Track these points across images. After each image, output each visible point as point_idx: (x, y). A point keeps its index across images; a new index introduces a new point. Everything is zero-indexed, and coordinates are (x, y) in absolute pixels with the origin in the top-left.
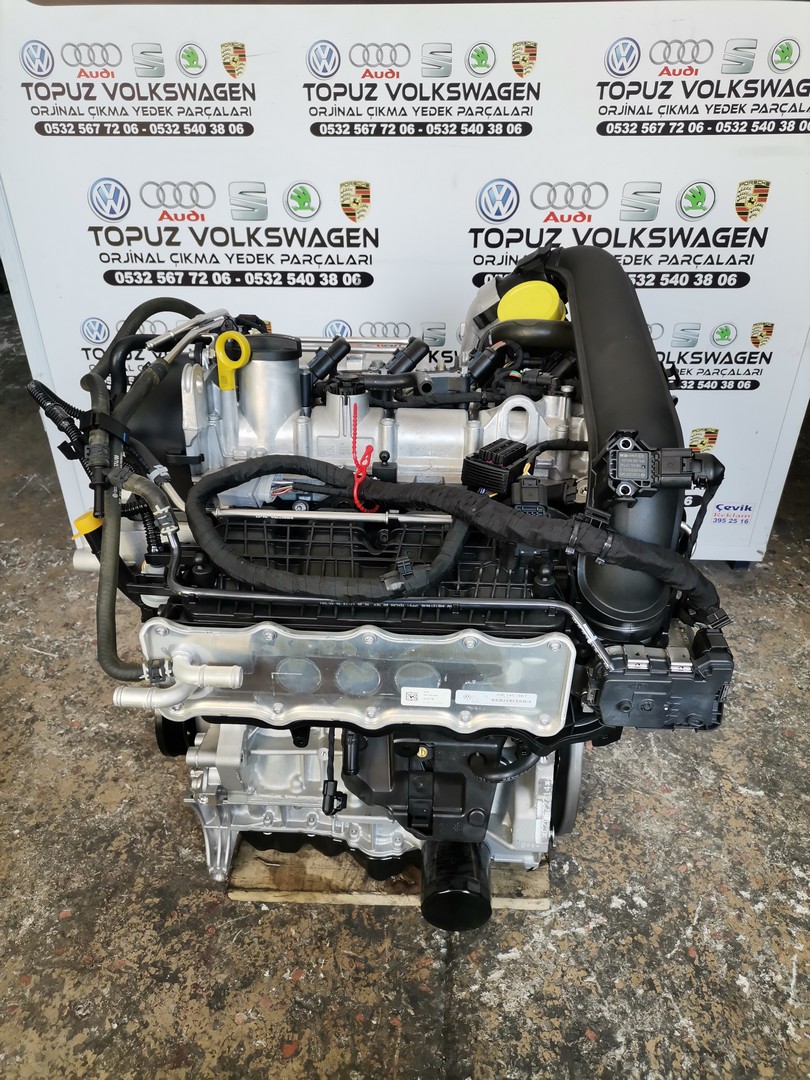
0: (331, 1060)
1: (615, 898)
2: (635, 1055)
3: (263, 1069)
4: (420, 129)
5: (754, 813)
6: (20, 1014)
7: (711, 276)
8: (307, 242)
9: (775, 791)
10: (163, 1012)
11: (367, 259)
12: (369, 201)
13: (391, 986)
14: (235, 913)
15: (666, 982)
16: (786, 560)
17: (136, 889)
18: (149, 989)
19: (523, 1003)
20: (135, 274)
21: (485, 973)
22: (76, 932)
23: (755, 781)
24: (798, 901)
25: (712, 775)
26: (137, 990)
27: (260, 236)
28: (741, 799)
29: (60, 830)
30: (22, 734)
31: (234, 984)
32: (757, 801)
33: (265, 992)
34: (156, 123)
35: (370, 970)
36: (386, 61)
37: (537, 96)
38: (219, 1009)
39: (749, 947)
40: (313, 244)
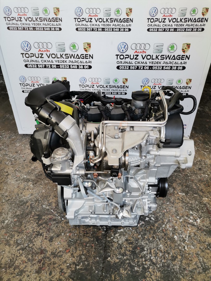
0: (77, 253)
1: (147, 218)
2: (149, 253)
3: (61, 255)
4: (103, 30)
5: (182, 199)
6: (5, 242)
7: (176, 67)
8: (75, 57)
9: (187, 194)
10: (38, 242)
11: (90, 62)
12: (90, 47)
13: (92, 237)
14: (56, 220)
15: (157, 237)
16: (196, 138)
17: (32, 215)
18: (35, 237)
19: (123, 241)
20: (32, 65)
21: (115, 234)
22: (18, 224)
23: (183, 191)
24: (190, 219)
25: (172, 190)
26: (32, 237)
27: (64, 56)
28: (179, 195)
29: (14, 201)
30: (5, 178)
31: (55, 236)
32: (183, 196)
33: (62, 238)
34: (37, 27)
35: (87, 233)
36: (94, 12)
37: (132, 21)
38: (51, 242)
39: (178, 229)
40: (77, 58)
